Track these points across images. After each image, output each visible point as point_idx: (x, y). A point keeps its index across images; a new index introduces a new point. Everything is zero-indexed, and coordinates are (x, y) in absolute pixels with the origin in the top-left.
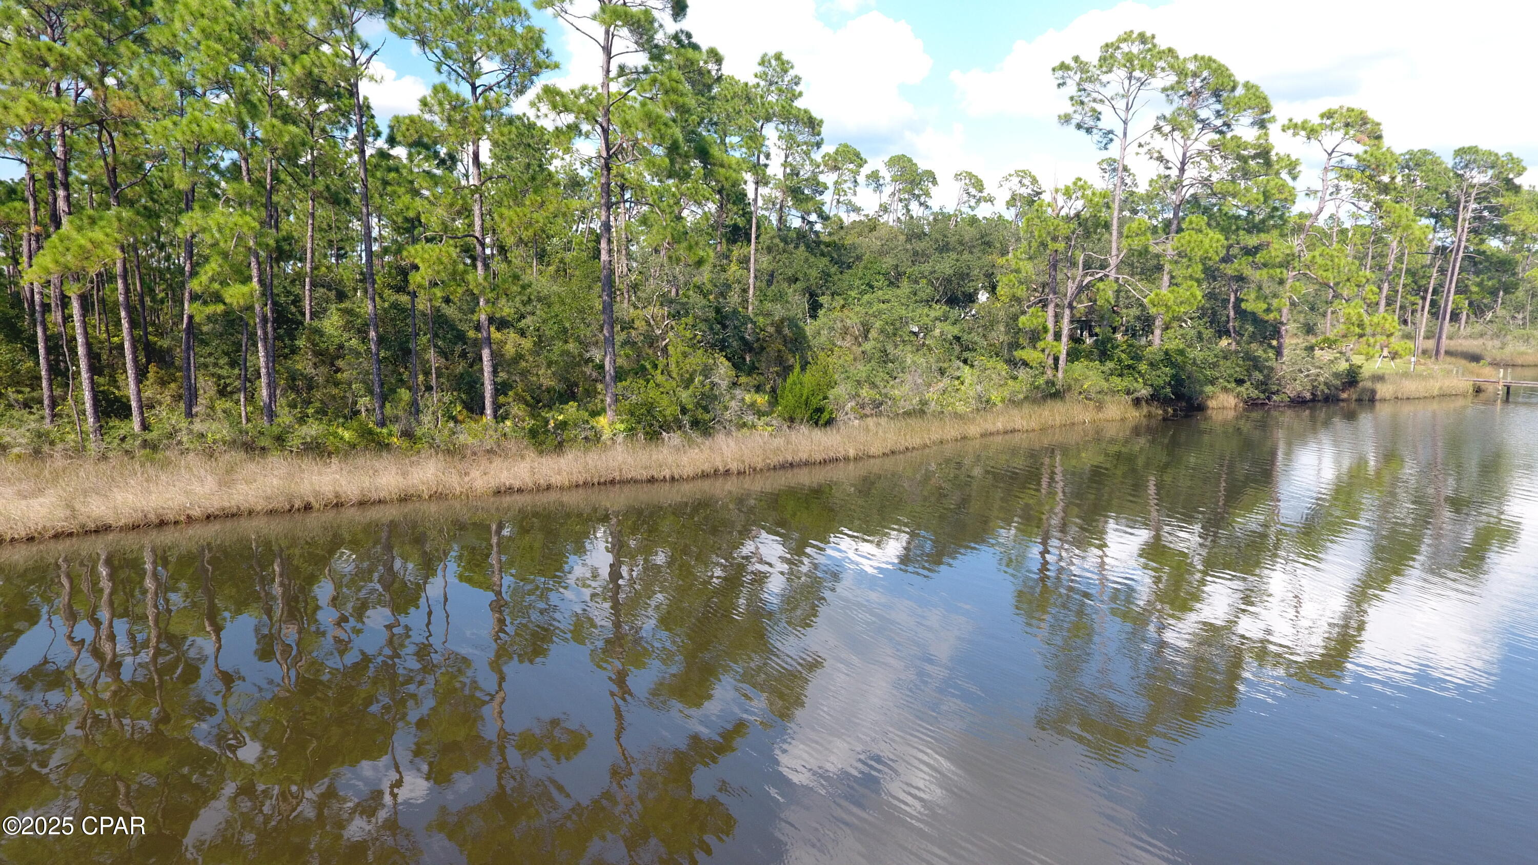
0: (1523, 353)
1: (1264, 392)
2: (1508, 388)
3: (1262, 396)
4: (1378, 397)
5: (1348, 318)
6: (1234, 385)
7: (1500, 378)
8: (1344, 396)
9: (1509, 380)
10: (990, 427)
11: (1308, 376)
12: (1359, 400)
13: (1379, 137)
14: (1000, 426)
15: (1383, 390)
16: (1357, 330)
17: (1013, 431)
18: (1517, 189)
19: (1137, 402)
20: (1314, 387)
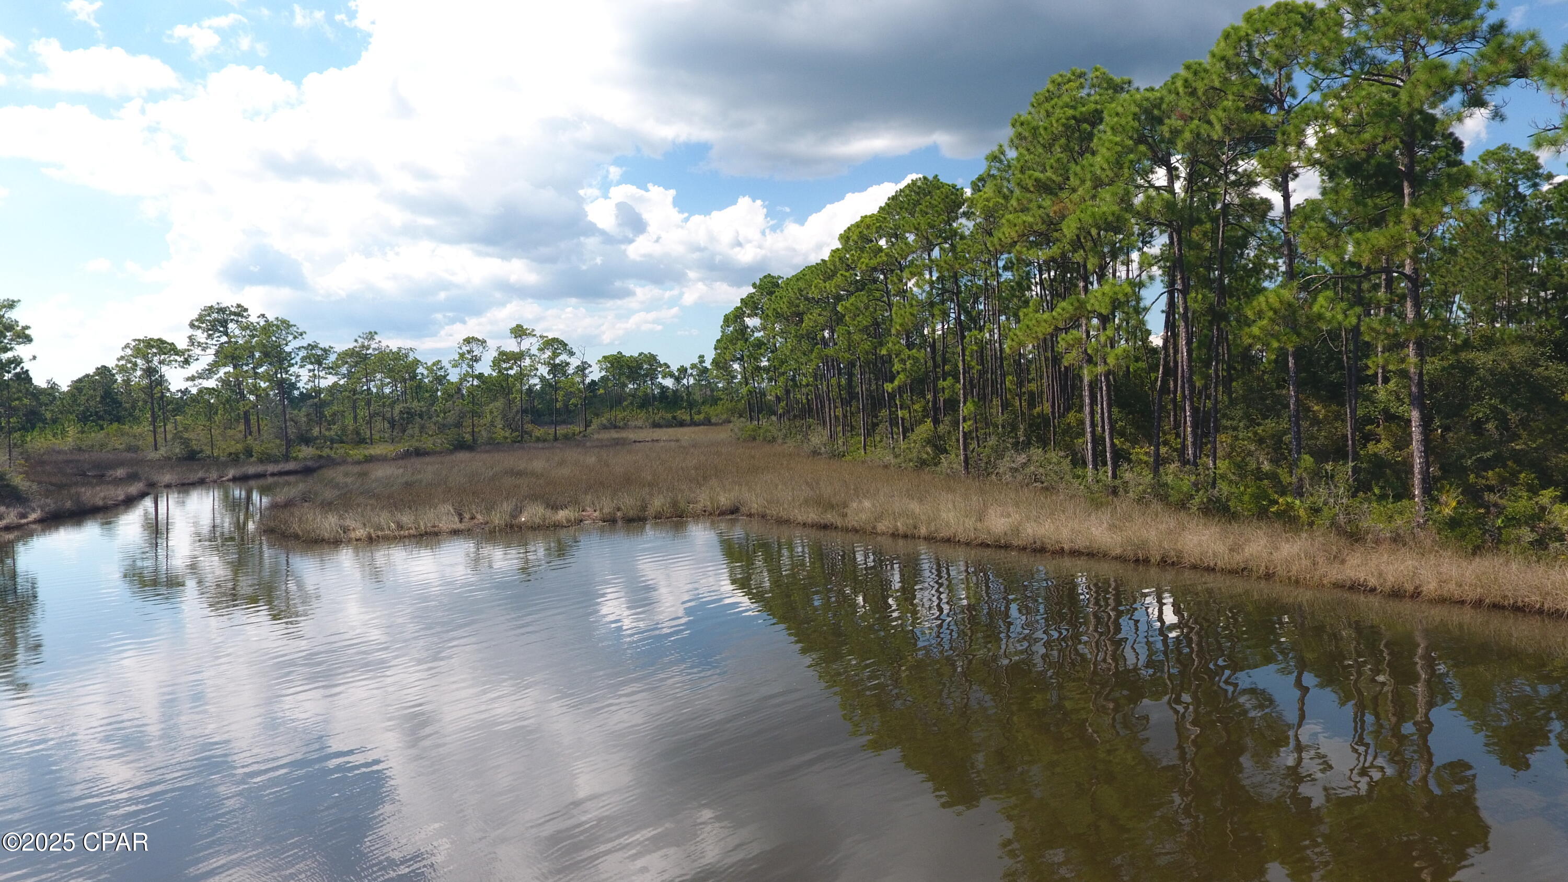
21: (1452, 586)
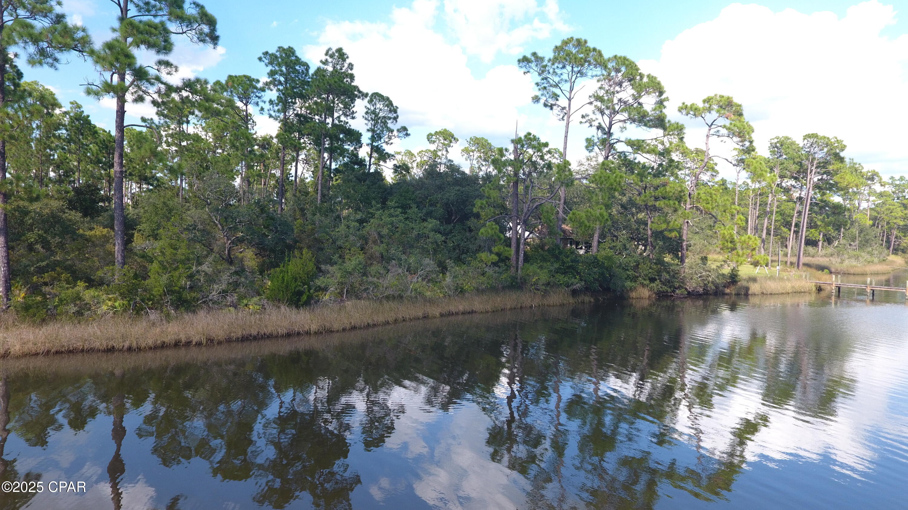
0: (855, 266)
1: (670, 287)
2: (839, 288)
3: (669, 290)
4: (750, 292)
5: (724, 237)
6: (648, 282)
7: (834, 281)
8: (727, 291)
9: (839, 283)
10: (453, 309)
11: (700, 277)
12: (738, 295)
13: (741, 115)
14: (461, 308)
15: (754, 288)
16: (730, 245)
17: (472, 312)
18: (842, 160)
19: (574, 293)
20: (705, 284)
21: (30, 345)
